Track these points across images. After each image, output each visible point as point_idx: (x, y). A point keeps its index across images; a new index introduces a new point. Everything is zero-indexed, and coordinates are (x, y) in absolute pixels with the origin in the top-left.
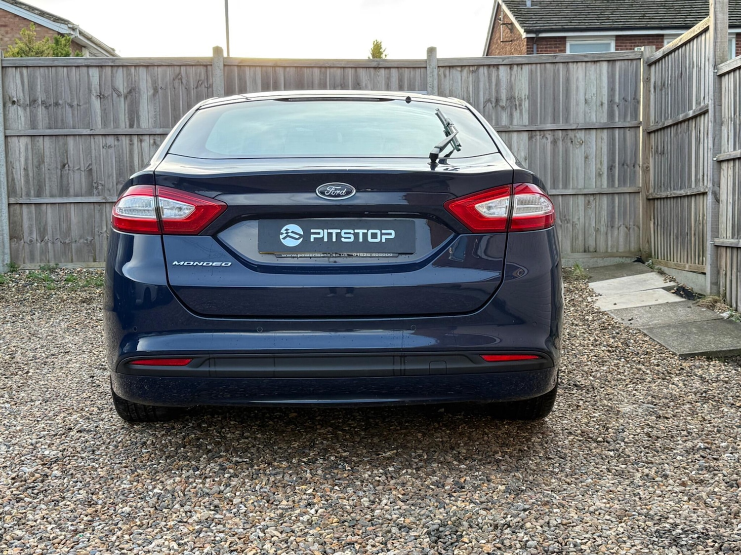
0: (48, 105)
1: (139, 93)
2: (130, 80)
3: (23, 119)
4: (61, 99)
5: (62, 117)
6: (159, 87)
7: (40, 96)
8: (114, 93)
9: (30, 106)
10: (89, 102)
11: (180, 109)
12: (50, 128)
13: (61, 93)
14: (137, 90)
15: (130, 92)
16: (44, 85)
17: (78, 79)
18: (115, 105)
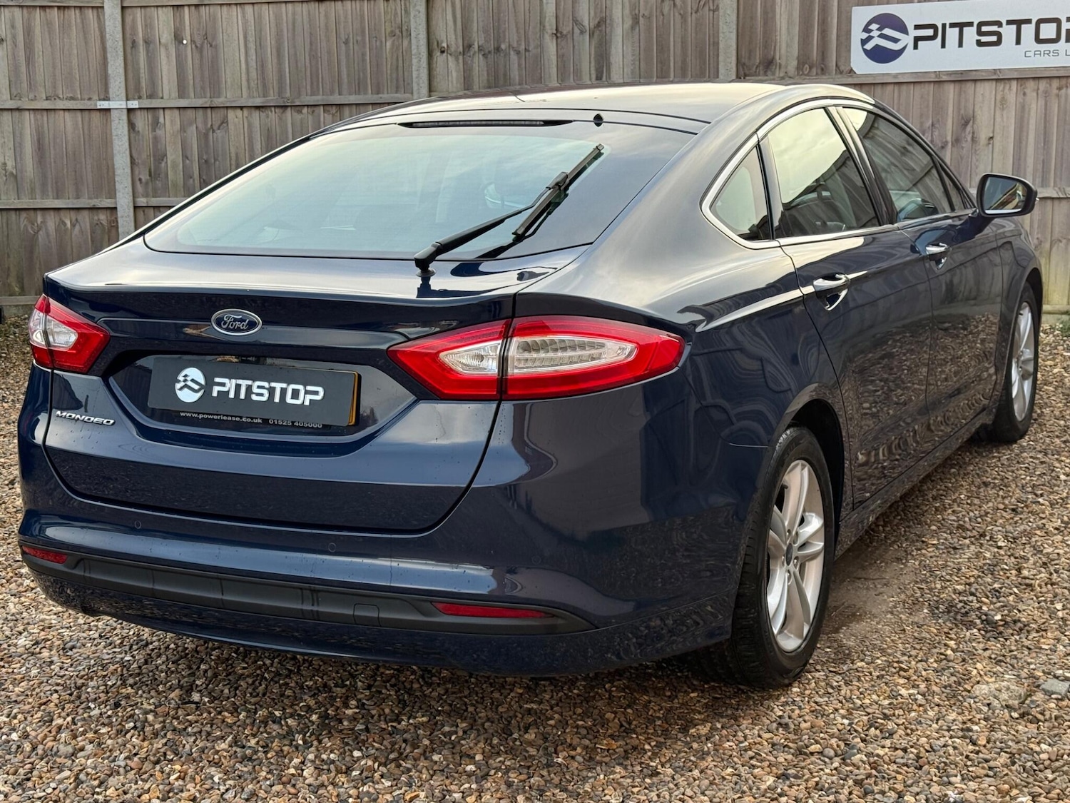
0: (487, 51)
1: (611, 25)
2: (599, 6)
3: (454, 74)
4: (504, 41)
5: (505, 71)
6: (641, 14)
7: (478, 39)
8: (576, 28)
9: (464, 55)
10: (541, 46)
11: (669, 50)
12: (490, 87)
13: (504, 32)
14: (608, 21)
15: (598, 25)
16: (483, 21)
17: (527, 9)
18: (576, 47)
